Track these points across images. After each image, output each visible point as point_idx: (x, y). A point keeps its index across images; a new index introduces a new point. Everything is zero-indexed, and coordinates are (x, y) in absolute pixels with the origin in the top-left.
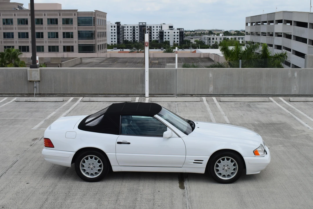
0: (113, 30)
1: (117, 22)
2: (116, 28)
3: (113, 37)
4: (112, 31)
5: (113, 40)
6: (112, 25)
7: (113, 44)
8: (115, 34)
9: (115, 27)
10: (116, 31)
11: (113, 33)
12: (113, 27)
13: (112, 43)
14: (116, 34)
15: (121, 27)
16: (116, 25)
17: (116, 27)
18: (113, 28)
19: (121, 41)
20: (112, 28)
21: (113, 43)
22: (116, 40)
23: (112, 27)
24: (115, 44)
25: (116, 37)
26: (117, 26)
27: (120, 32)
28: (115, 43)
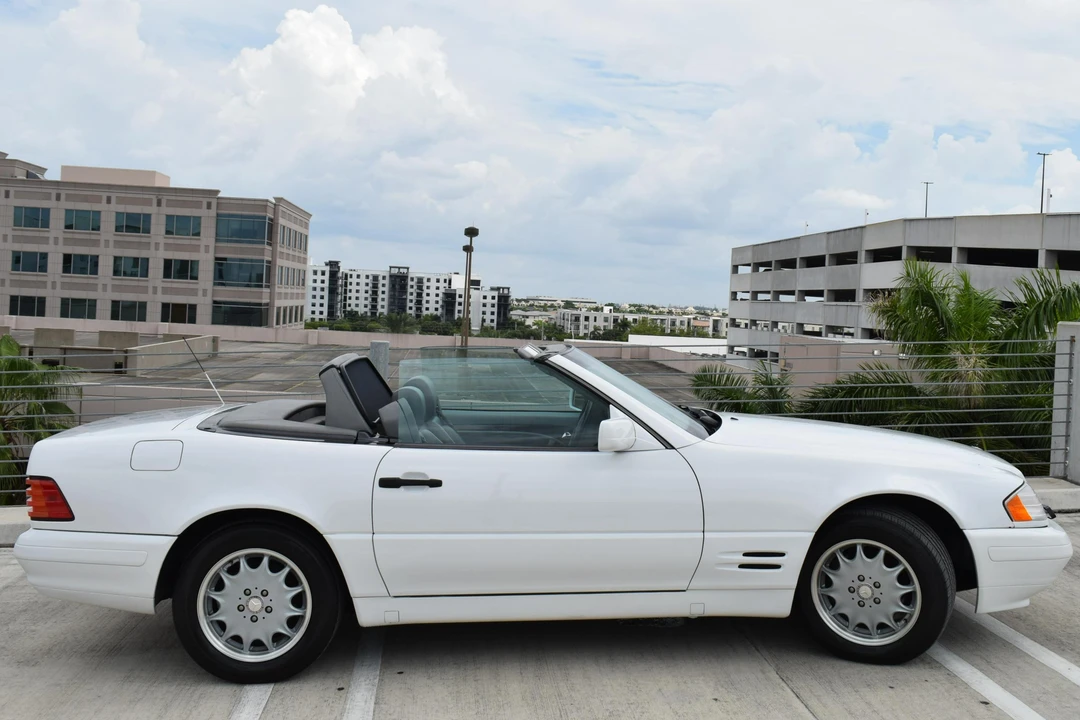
0: (319, 281)
1: (330, 262)
2: (326, 277)
3: (318, 301)
4: (315, 285)
5: (317, 309)
6: (315, 269)
7: (317, 320)
8: (322, 293)
9: (323, 273)
10: (326, 284)
11: (318, 289)
12: (319, 273)
13: (313, 316)
14: (326, 293)
15: (340, 275)
16: (327, 269)
17: (327, 274)
18: (319, 277)
19: (339, 314)
20: (315, 277)
21: (317, 316)
22: (325, 309)
23: (315, 273)
24: (321, 319)
25: (326, 302)
26: (330, 272)
27: (337, 289)
28: (321, 317)
